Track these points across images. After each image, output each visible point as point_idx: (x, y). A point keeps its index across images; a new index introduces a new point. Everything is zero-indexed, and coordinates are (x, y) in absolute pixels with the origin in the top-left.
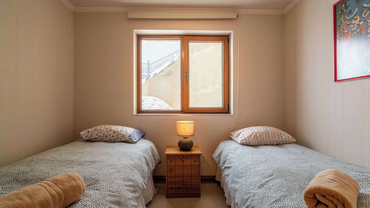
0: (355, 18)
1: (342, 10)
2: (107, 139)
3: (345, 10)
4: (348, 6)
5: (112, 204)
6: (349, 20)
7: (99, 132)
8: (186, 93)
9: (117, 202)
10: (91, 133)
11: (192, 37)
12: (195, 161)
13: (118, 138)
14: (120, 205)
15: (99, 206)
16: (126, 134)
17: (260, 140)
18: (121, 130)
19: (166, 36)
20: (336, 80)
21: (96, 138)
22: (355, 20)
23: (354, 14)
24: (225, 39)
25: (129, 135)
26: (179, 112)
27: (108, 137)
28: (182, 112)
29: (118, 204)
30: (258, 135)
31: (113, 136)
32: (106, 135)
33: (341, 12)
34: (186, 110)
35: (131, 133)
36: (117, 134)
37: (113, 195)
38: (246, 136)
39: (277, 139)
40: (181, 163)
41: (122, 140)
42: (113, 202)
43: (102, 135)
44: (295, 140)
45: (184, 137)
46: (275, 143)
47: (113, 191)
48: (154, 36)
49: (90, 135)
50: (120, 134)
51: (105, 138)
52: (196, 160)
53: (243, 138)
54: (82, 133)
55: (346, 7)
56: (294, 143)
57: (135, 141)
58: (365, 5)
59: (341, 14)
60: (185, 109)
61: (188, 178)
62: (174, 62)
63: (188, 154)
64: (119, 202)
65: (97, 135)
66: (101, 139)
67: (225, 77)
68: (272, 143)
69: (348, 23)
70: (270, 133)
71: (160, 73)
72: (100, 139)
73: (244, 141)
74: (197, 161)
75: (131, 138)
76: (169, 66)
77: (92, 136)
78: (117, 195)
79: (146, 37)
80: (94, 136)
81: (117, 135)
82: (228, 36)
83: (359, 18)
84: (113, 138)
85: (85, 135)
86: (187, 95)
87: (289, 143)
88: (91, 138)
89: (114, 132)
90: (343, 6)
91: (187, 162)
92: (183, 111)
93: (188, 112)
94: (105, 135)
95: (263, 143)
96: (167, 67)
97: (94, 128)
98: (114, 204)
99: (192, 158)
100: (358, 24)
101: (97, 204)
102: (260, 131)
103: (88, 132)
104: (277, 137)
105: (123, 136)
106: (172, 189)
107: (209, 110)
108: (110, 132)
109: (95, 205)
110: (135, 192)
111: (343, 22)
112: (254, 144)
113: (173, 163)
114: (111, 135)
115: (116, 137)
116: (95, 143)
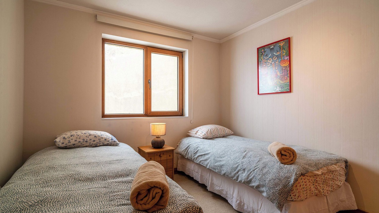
0: (270, 59)
1: (262, 53)
2: (88, 144)
3: (264, 53)
4: (266, 51)
6: (266, 59)
7: (77, 138)
10: (67, 139)
11: (154, 49)
12: (170, 156)
13: (100, 142)
17: (213, 135)
18: (100, 134)
19: (131, 44)
20: (258, 94)
21: (74, 145)
22: (270, 60)
23: (269, 57)
24: (180, 55)
25: (112, 139)
26: (142, 116)
27: (89, 142)
28: (145, 116)
30: (212, 131)
31: (94, 141)
32: (87, 140)
33: (261, 54)
34: (148, 113)
35: (111, 136)
38: (205, 133)
39: (223, 133)
40: (159, 159)
41: (105, 143)
43: (82, 141)
44: (233, 133)
45: (157, 137)
46: (222, 136)
49: (67, 141)
50: (102, 138)
51: (85, 143)
53: (203, 134)
54: (57, 140)
55: (265, 52)
56: (232, 135)
57: (119, 143)
58: (274, 53)
59: (262, 55)
65: (75, 141)
68: (220, 136)
69: (266, 61)
70: (219, 129)
72: (79, 144)
73: (205, 136)
74: (171, 155)
75: (114, 141)
77: (70, 143)
79: (108, 42)
80: (73, 142)
81: (99, 139)
82: (182, 52)
83: (271, 59)
84: (94, 143)
85: (61, 142)
87: (230, 135)
88: (68, 144)
89: (95, 137)
90: (263, 50)
91: (164, 157)
92: (146, 114)
93: (151, 115)
94: (85, 140)
95: (215, 136)
99: (168, 153)
100: (271, 63)
102: (212, 128)
103: (64, 138)
104: (223, 132)
105: (105, 140)
107: (168, 113)
111: (263, 59)
112: (210, 138)
114: (92, 140)
115: (98, 141)
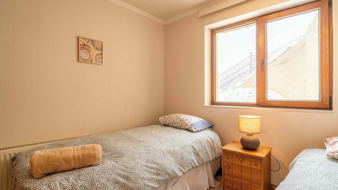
2: (176, 126)
5: (120, 177)
7: (171, 119)
8: (262, 83)
9: (126, 176)
10: (166, 119)
12: (256, 165)
13: (183, 126)
14: (128, 180)
15: (104, 174)
16: (189, 123)
18: (186, 119)
21: (169, 124)
24: (324, 3)
25: (191, 124)
26: (254, 105)
27: (176, 124)
28: (257, 106)
29: (126, 178)
34: (262, 103)
35: (193, 122)
36: (182, 122)
37: (124, 170)
40: (240, 163)
41: (185, 128)
42: (121, 175)
43: (172, 122)
45: (247, 134)
47: (127, 167)
48: (227, 27)
49: (165, 121)
50: (185, 122)
51: (174, 124)
52: (258, 164)
54: (160, 119)
57: (194, 130)
60: (260, 101)
61: (248, 182)
62: (291, 47)
63: (246, 154)
64: (127, 177)
66: (172, 125)
67: (323, 57)
71: (272, 62)
75: (191, 127)
76: (283, 53)
78: (128, 171)
79: (219, 30)
80: (168, 122)
84: (179, 125)
85: (162, 120)
86: (263, 86)
88: (166, 123)
89: (181, 120)
91: (246, 163)
92: (259, 105)
93: (265, 105)
94: (174, 122)
96: (282, 54)
97: (169, 116)
98: (122, 177)
99: (254, 160)
101: (104, 172)
103: (165, 118)
105: (186, 125)
106: (229, 188)
108: (179, 120)
109: (101, 172)
110: (157, 174)
113: (230, 160)
114: (178, 123)
115: (181, 125)
116: (168, 127)
